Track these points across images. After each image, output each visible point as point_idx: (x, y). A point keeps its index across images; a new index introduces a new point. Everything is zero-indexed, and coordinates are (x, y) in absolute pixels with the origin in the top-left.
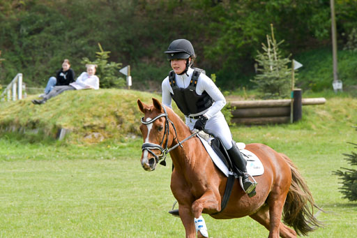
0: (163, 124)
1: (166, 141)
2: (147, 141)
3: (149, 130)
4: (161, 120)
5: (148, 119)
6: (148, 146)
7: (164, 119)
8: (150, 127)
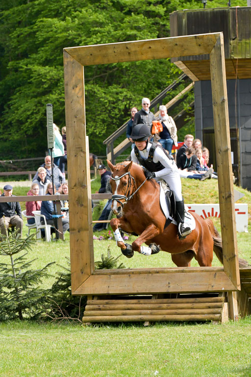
0: (127, 181)
1: (129, 192)
2: (116, 194)
3: (117, 185)
4: (125, 178)
5: (117, 177)
6: (116, 197)
7: (127, 177)
8: (118, 183)
